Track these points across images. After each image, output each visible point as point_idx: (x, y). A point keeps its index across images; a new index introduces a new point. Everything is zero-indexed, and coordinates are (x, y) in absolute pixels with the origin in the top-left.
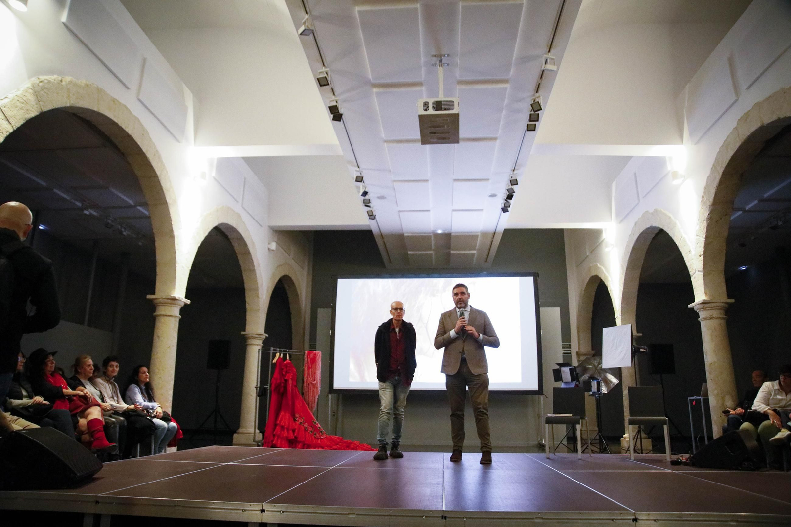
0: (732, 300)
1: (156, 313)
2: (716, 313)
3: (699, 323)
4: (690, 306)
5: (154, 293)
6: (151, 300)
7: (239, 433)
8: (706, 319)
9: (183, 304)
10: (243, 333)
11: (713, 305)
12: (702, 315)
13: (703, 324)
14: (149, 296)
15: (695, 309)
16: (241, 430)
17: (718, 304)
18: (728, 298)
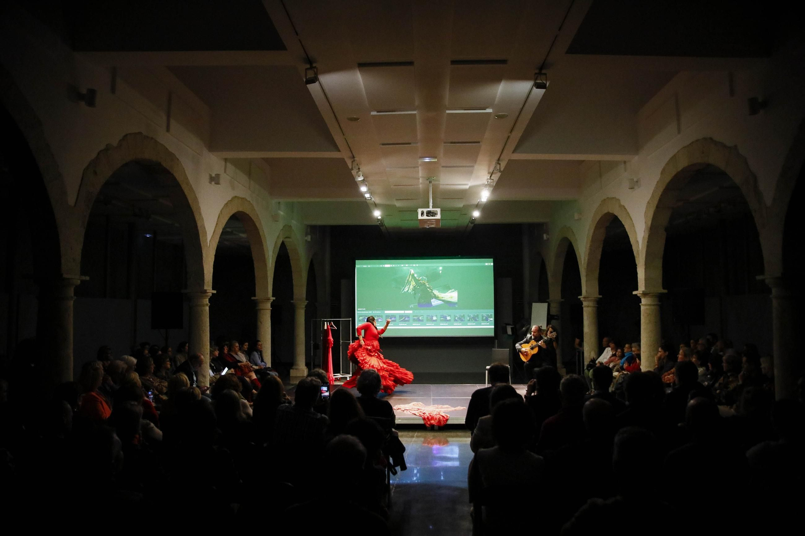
0: (601, 296)
1: (257, 308)
2: (591, 304)
3: (582, 308)
4: (579, 297)
5: (255, 296)
6: (254, 300)
7: (293, 369)
8: (585, 306)
9: (272, 300)
10: (292, 301)
11: (590, 299)
12: (585, 304)
13: (585, 309)
14: (253, 298)
15: (581, 299)
16: (294, 367)
17: (592, 299)
18: (599, 295)
